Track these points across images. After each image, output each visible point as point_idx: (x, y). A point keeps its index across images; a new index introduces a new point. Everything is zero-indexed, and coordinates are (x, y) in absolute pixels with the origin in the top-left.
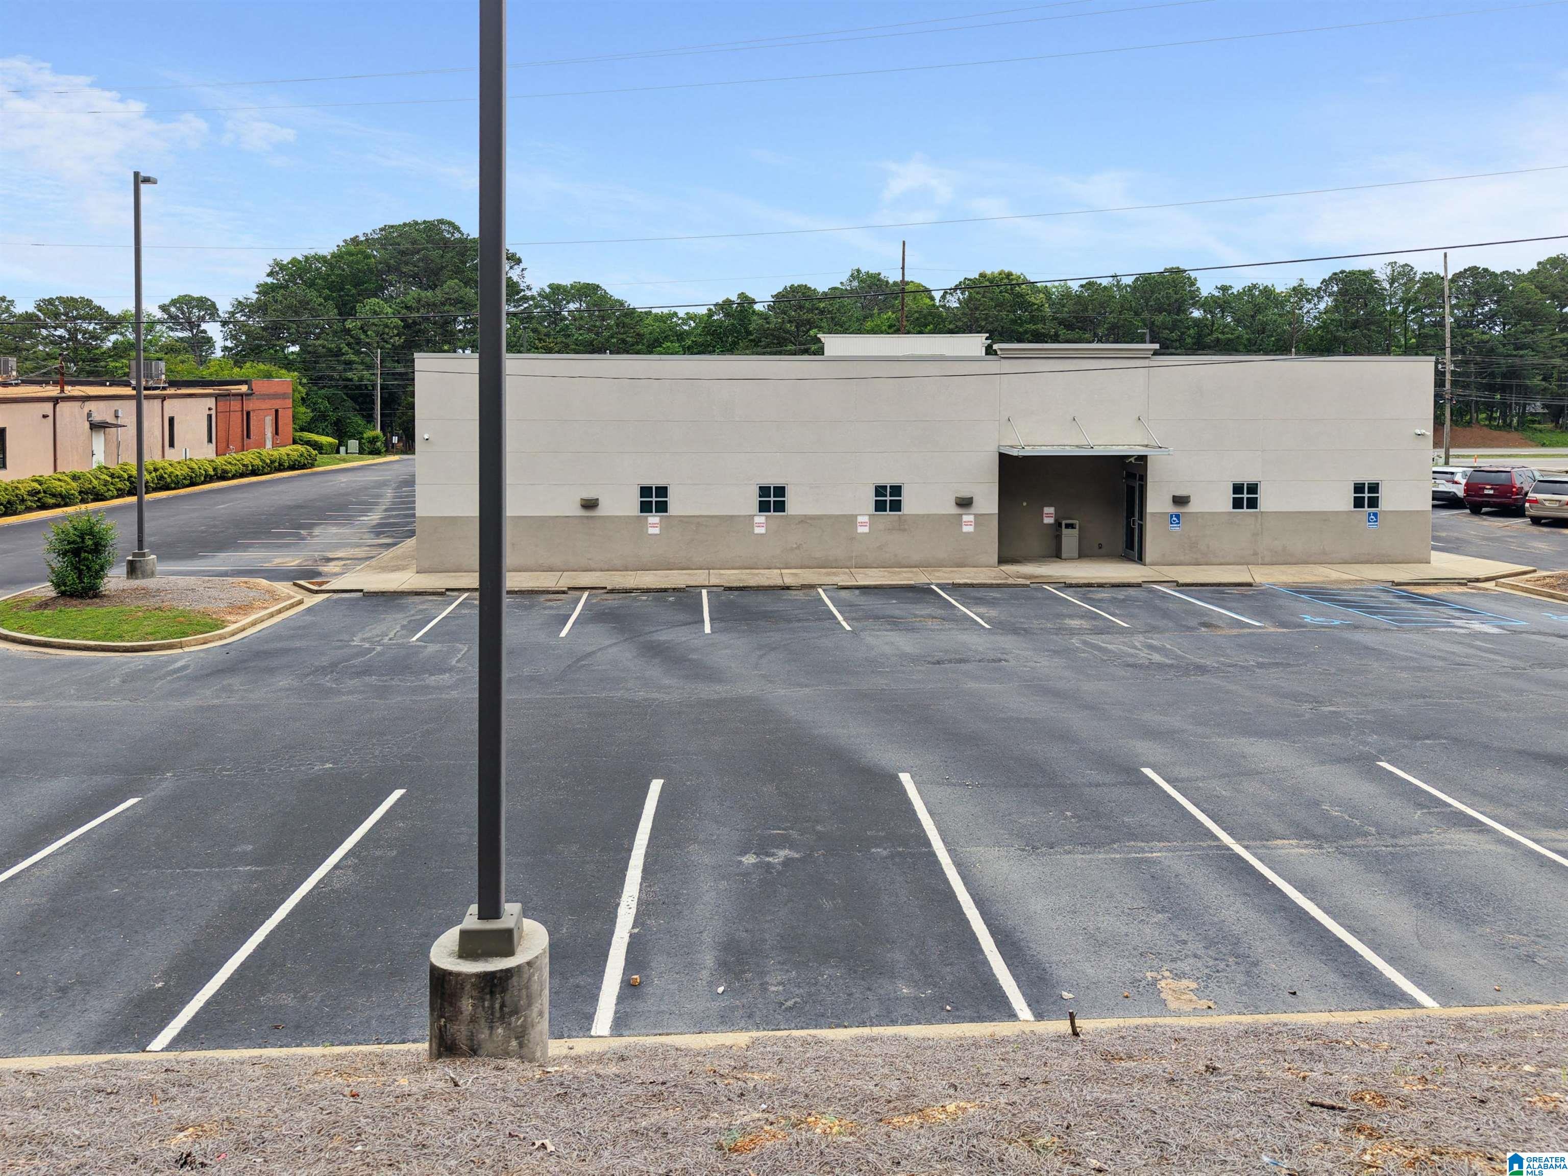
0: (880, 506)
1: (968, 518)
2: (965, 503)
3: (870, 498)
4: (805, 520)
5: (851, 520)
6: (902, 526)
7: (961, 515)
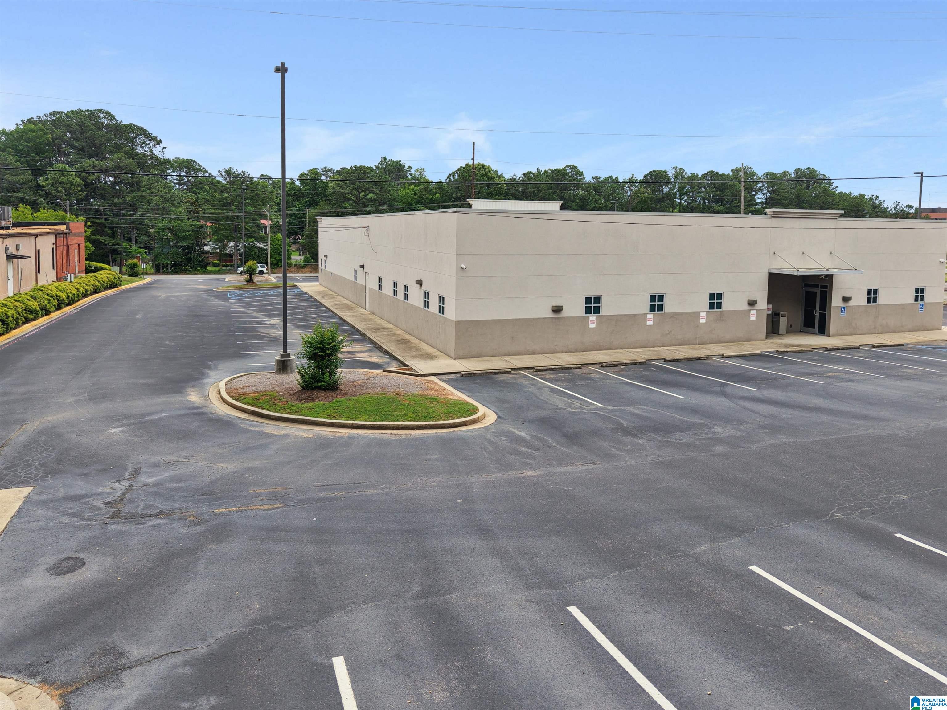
0: (711, 306)
1: (753, 312)
2: (752, 303)
3: (707, 301)
4: (674, 316)
5: (696, 315)
6: (721, 318)
7: (750, 310)
